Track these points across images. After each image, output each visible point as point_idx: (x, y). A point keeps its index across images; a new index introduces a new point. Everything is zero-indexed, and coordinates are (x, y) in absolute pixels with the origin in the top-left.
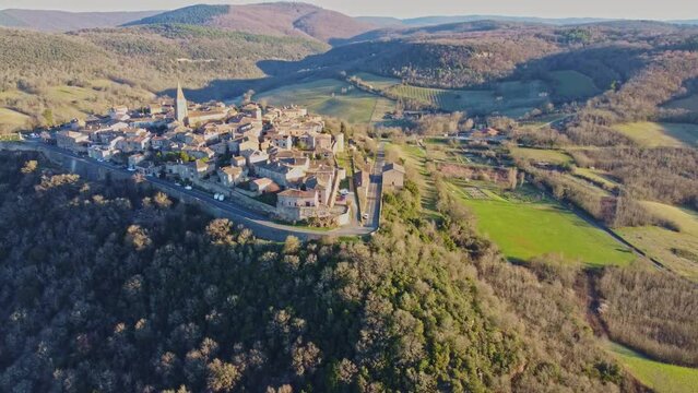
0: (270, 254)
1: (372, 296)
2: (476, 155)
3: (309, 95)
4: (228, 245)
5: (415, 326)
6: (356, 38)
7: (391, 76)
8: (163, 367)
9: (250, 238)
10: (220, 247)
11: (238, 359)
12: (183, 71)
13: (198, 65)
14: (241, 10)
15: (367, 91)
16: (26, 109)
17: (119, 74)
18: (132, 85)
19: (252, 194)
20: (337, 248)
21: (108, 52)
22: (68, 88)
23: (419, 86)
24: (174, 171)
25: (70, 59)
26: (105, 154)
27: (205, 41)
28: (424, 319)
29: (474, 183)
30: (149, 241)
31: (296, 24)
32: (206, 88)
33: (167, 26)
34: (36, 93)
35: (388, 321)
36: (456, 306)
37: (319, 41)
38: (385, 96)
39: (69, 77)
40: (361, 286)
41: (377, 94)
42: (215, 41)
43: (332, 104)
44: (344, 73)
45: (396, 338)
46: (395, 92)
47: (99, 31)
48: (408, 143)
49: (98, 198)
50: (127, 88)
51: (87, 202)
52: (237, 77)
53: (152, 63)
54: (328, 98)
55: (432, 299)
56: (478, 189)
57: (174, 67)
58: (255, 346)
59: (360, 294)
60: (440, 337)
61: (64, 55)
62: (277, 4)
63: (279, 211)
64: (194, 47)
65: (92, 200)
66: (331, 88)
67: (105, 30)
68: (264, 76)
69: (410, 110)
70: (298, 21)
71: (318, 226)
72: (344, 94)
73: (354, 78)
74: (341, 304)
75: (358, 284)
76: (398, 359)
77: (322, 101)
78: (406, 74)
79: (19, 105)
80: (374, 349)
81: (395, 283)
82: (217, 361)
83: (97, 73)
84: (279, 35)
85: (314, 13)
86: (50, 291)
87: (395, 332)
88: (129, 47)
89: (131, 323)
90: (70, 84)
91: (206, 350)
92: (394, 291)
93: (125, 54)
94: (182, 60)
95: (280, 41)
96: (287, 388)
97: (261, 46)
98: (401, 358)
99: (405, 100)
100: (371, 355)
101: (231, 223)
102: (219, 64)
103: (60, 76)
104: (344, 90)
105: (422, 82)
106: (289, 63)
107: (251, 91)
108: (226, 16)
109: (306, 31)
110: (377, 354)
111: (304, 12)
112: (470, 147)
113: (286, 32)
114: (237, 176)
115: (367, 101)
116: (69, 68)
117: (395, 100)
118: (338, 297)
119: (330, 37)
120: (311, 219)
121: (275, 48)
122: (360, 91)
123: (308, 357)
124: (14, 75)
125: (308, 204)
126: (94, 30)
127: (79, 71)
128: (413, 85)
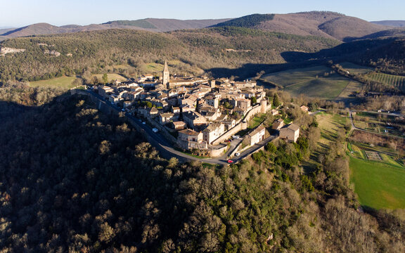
0: (159, 167)
1: (202, 203)
2: (396, 128)
3: (299, 76)
4: (142, 158)
5: (220, 228)
6: (365, 37)
7: (368, 65)
8: (82, 221)
9: (156, 156)
10: (138, 159)
11: (117, 225)
12: (228, 57)
13: (240, 53)
14: (282, 17)
15: (344, 76)
16: (127, 75)
17: (187, 58)
18: (191, 64)
19: (171, 131)
20: (198, 169)
21: (184, 44)
22: (154, 64)
23: (390, 73)
24: (142, 113)
25: (161, 48)
26: (116, 100)
27: (248, 38)
28: (228, 226)
29: (379, 149)
30: (108, 150)
31: (321, 27)
32: (240, 68)
33: (225, 28)
34: (136, 66)
35: (204, 221)
36: (261, 223)
37: (335, 39)
38: (357, 80)
39: (157, 58)
40: (199, 196)
41: (351, 78)
42: (255, 39)
43: (314, 83)
44: (331, 62)
45: (204, 233)
46: (366, 77)
47: (184, 31)
48: (340, 114)
49: (99, 124)
50: (188, 66)
51: (93, 125)
52: (264, 63)
53: (210, 51)
54: (313, 78)
55: (243, 214)
56: (379, 153)
57: (223, 54)
58: (129, 220)
59: (195, 201)
60: (234, 239)
61: (158, 45)
62: (310, 13)
63: (179, 142)
64: (240, 42)
65: (96, 124)
66: (318, 72)
67: (188, 31)
68: (284, 62)
69: (374, 91)
70: (323, 25)
71: (198, 155)
72: (326, 77)
73: (337, 66)
74: (184, 204)
75: (198, 194)
76: (200, 247)
77: (306, 81)
78: (380, 64)
79: (125, 73)
80: (189, 237)
81: (222, 199)
82: (106, 224)
83: (174, 57)
84: (304, 34)
85: (337, 19)
86: (59, 170)
87: (205, 229)
88: (198, 41)
89: (80, 194)
90: (157, 62)
91: (105, 216)
92: (219, 203)
93: (194, 45)
94: (230, 50)
95: (304, 38)
96: (133, 249)
97: (288, 41)
98: (202, 247)
99: (372, 83)
100: (185, 240)
101: (150, 146)
102: (253, 54)
103: (152, 57)
104: (327, 74)
105: (393, 71)
106: (307, 54)
107: (263, 72)
108: (270, 21)
109: (327, 32)
110: (189, 241)
111: (329, 18)
112: (394, 122)
113: (311, 32)
114: (168, 119)
115: (342, 83)
116: (158, 53)
117: (363, 83)
118: (183, 200)
119: (345, 36)
120: (194, 150)
121: (298, 43)
122: (339, 75)
123: (151, 233)
124: (128, 55)
125: (194, 140)
126: (182, 31)
127: (164, 55)
128: (384, 72)
